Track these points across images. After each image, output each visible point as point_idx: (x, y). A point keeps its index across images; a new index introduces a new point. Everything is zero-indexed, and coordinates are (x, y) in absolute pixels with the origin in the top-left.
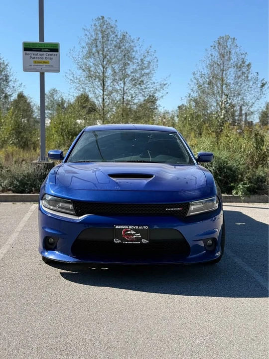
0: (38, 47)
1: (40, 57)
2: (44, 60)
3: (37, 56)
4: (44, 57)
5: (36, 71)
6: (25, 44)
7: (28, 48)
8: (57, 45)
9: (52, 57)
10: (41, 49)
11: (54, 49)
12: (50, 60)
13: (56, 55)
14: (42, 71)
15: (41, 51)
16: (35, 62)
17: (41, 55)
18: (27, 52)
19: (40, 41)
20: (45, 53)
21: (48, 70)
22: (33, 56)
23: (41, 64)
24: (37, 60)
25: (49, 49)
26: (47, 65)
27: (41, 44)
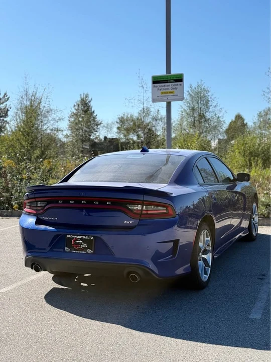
0: (165, 79)
1: (167, 87)
2: (170, 90)
3: (164, 88)
4: (170, 87)
5: (163, 101)
6: (153, 78)
7: (156, 81)
8: (181, 75)
9: (177, 87)
10: (167, 81)
11: (179, 79)
12: (175, 90)
13: (181, 85)
14: (168, 101)
15: (167, 82)
16: (162, 93)
17: (167, 86)
18: (156, 85)
19: (167, 73)
20: (171, 84)
21: (173, 99)
22: (160, 88)
23: (168, 95)
24: (164, 91)
25: (174, 80)
26: (173, 94)
27: (167, 76)
